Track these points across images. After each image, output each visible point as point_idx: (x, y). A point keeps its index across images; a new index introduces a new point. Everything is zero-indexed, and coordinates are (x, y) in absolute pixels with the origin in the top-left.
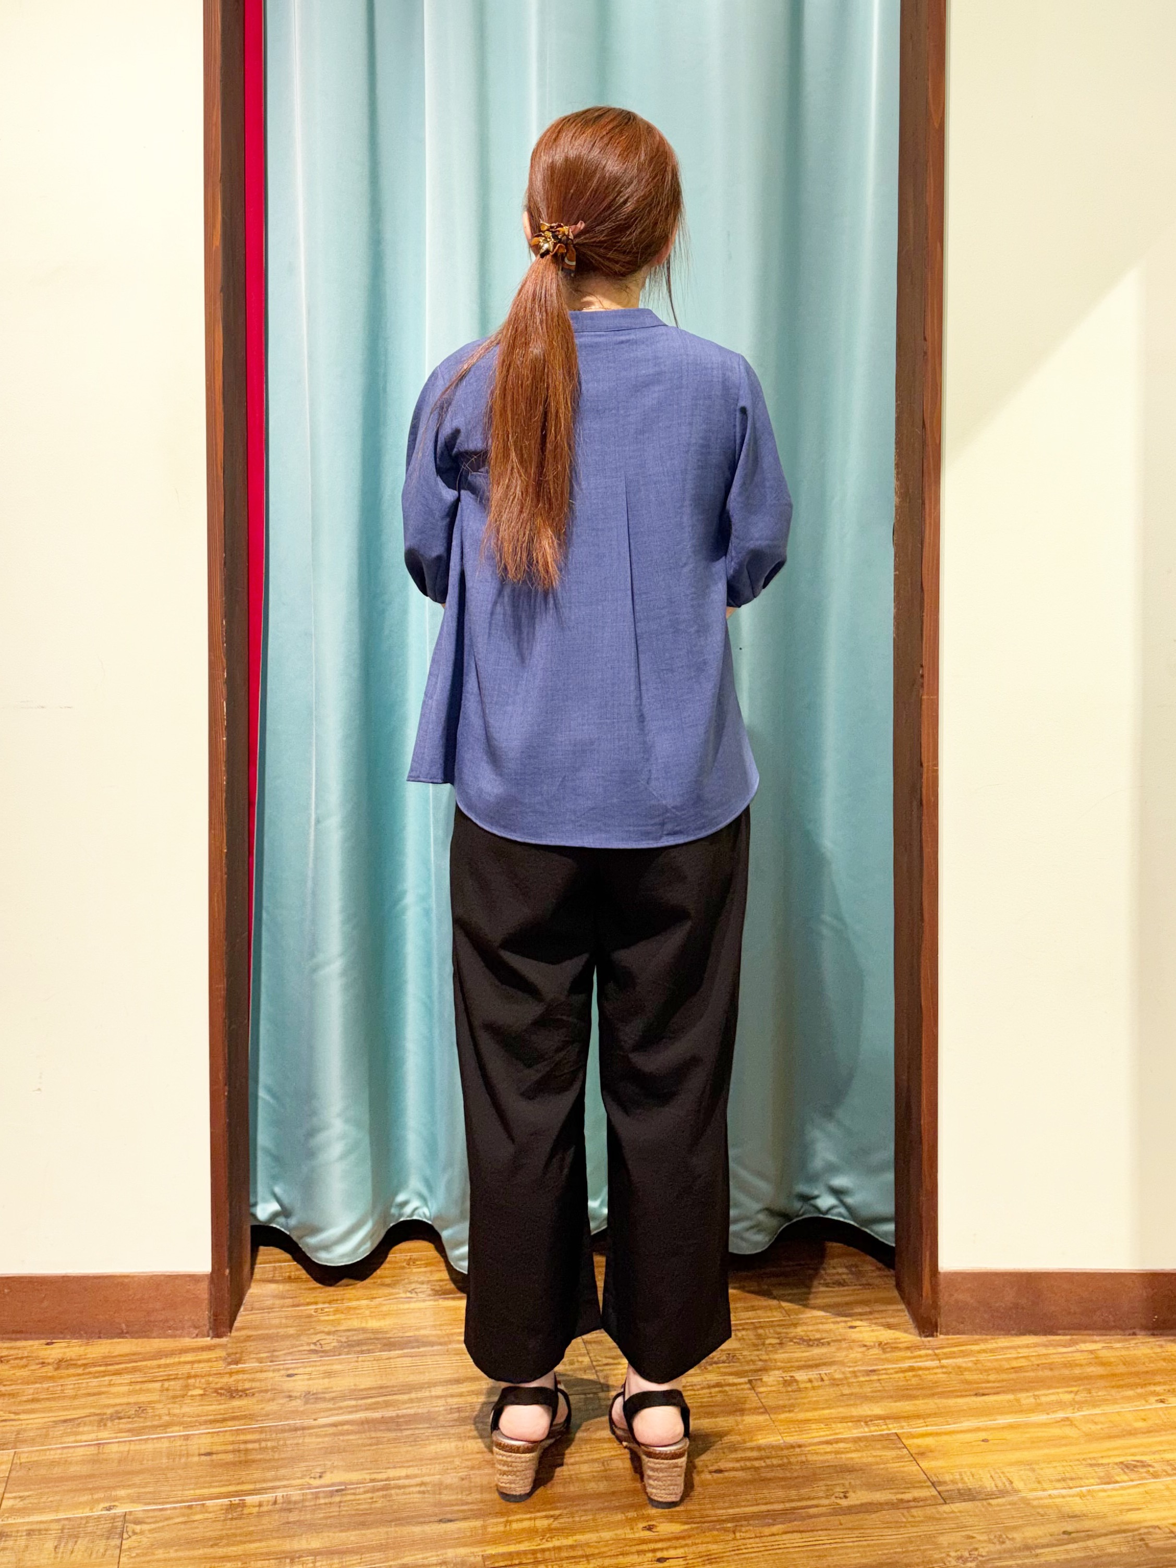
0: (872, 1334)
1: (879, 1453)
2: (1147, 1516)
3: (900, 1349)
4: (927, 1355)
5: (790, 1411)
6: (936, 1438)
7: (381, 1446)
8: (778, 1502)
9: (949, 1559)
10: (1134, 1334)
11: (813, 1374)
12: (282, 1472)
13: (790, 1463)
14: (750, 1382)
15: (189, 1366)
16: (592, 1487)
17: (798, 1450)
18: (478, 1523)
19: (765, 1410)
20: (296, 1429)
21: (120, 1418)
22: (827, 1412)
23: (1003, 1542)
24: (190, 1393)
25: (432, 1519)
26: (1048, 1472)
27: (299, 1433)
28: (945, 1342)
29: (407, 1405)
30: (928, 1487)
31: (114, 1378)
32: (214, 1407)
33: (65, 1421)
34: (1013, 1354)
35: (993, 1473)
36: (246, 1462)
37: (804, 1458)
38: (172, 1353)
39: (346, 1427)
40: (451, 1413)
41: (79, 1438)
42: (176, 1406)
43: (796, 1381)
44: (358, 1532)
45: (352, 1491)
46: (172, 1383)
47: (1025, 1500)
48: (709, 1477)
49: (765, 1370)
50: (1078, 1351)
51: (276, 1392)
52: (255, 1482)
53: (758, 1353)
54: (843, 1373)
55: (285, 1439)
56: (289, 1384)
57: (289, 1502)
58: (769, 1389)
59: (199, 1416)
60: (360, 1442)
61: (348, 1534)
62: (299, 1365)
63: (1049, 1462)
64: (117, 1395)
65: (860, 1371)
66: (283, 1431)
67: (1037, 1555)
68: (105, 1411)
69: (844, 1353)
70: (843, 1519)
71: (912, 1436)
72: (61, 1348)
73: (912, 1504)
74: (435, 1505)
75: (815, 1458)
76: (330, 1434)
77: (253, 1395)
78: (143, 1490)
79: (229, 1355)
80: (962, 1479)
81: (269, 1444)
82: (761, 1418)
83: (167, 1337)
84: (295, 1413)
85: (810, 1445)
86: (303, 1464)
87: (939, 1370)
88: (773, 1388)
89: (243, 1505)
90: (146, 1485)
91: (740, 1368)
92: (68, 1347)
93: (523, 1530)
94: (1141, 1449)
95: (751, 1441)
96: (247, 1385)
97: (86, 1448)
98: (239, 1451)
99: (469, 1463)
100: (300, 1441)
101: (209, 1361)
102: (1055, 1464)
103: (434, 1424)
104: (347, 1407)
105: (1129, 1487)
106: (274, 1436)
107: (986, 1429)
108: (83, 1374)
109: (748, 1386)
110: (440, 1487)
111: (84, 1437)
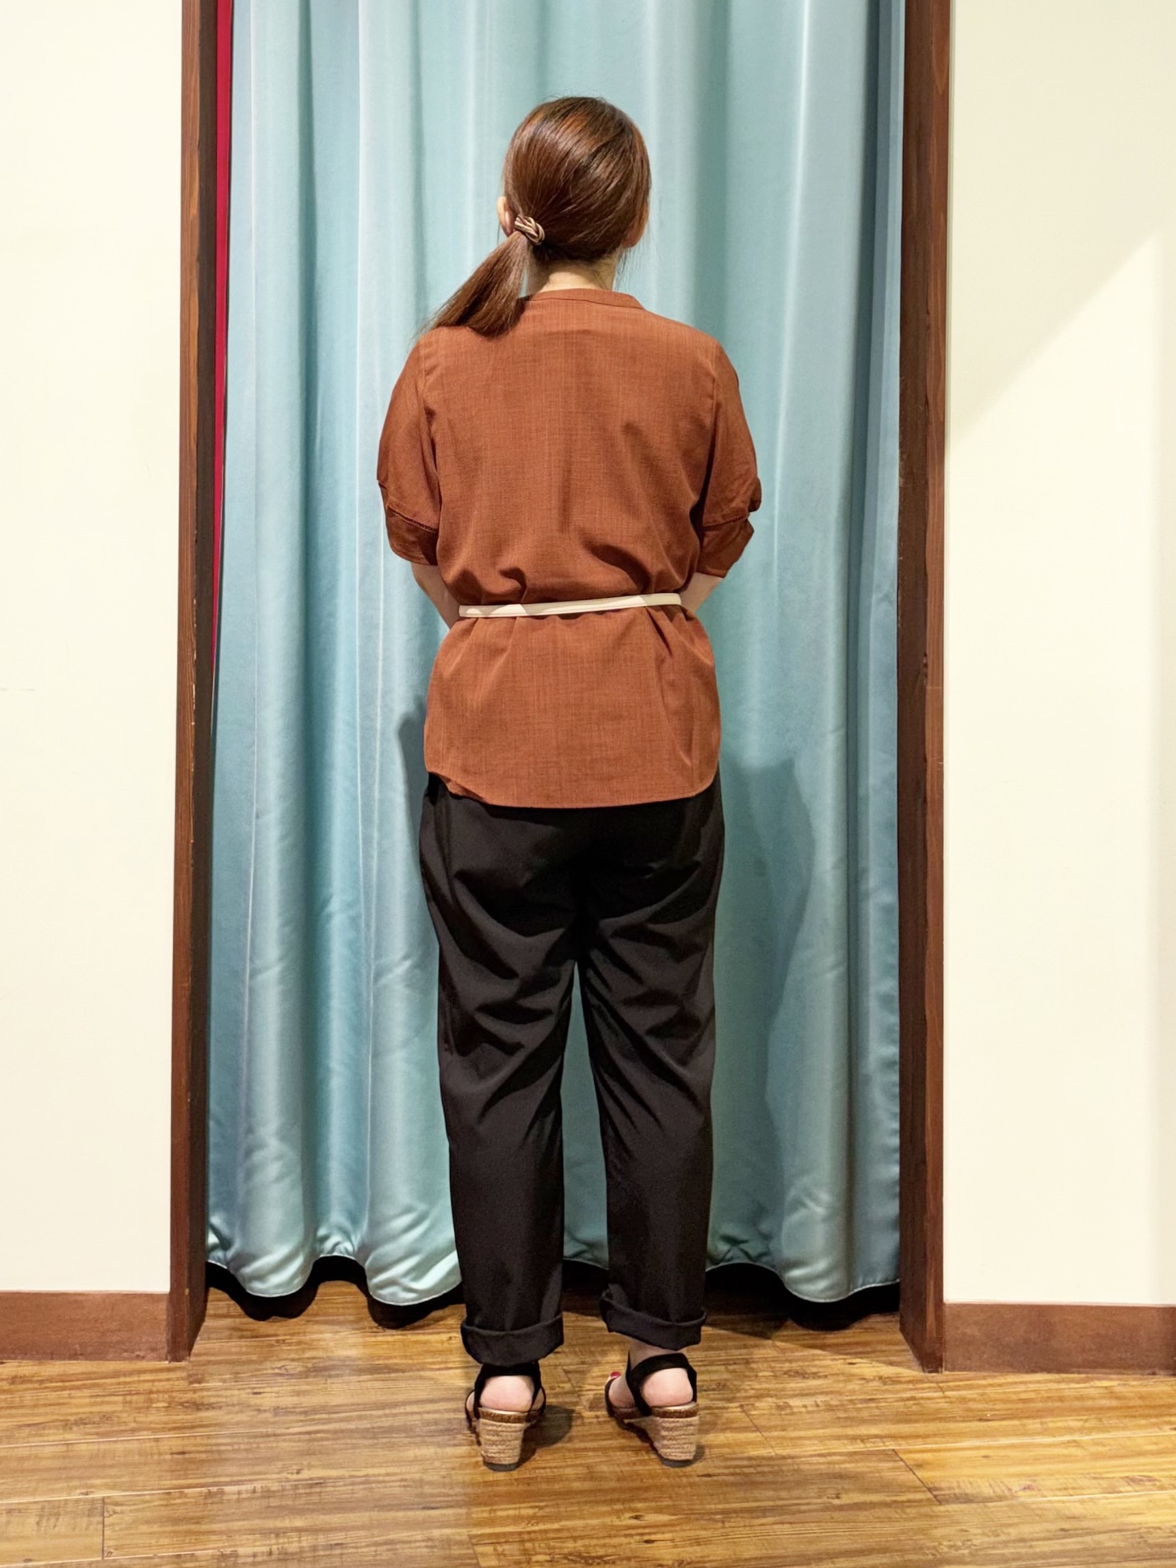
0: (873, 1369)
1: (875, 1464)
2: (1150, 1519)
3: (900, 1382)
4: (929, 1388)
5: (784, 1430)
6: (936, 1454)
7: (357, 1451)
8: (771, 1500)
9: (941, 1547)
10: (1154, 1374)
11: (809, 1401)
12: (257, 1469)
13: (782, 1471)
14: (741, 1406)
15: (150, 1384)
16: (577, 1485)
17: (790, 1461)
18: (463, 1511)
19: (757, 1429)
20: (268, 1436)
21: (86, 1424)
22: (820, 1432)
23: (998, 1536)
24: (154, 1405)
25: (416, 1507)
26: (1051, 1482)
27: (272, 1439)
28: (950, 1377)
29: (379, 1420)
30: (924, 1491)
31: (73, 1392)
32: (180, 1417)
33: (29, 1425)
34: (1022, 1388)
35: (992, 1483)
36: (222, 1460)
37: (796, 1467)
38: (131, 1373)
39: (319, 1435)
40: (428, 1426)
41: (46, 1439)
42: (141, 1415)
43: (790, 1406)
44: (340, 1515)
45: (331, 1484)
46: (135, 1398)
47: (1024, 1506)
48: (697, 1479)
49: (759, 1396)
50: (1092, 1387)
51: (243, 1406)
52: (232, 1476)
53: (750, 1383)
54: (840, 1401)
55: (258, 1443)
56: (256, 1400)
57: (269, 1491)
58: (762, 1412)
59: (166, 1423)
60: (336, 1446)
61: (332, 1516)
62: (264, 1385)
63: (1052, 1475)
64: (77, 1406)
65: (857, 1399)
66: (256, 1437)
67: (1031, 1547)
68: (69, 1418)
69: (841, 1385)
70: (837, 1515)
71: (911, 1452)
72: (13, 1366)
73: (907, 1504)
74: (417, 1495)
75: (807, 1467)
76: (306, 1440)
77: (220, 1408)
78: (119, 1480)
79: (190, 1376)
80: (959, 1487)
81: (243, 1447)
82: (752, 1436)
83: (125, 1359)
84: (265, 1423)
85: (805, 1457)
86: (281, 1463)
87: (943, 1400)
88: (766, 1412)
89: (222, 1493)
90: (121, 1476)
91: (731, 1396)
92: (20, 1366)
93: (508, 1516)
94: (1147, 1467)
95: (742, 1453)
96: (213, 1400)
97: (55, 1447)
98: (212, 1452)
99: (448, 1465)
100: (274, 1445)
101: (168, 1380)
102: (1058, 1477)
103: (412, 1434)
104: (319, 1419)
105: (1134, 1496)
106: (246, 1440)
107: (990, 1448)
108: (41, 1388)
109: (739, 1409)
110: (422, 1483)
111: (51, 1438)
